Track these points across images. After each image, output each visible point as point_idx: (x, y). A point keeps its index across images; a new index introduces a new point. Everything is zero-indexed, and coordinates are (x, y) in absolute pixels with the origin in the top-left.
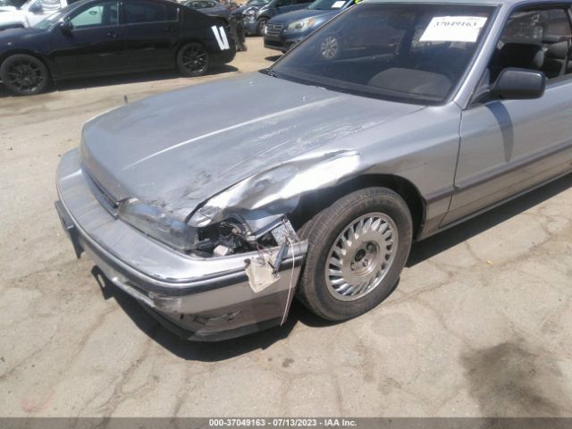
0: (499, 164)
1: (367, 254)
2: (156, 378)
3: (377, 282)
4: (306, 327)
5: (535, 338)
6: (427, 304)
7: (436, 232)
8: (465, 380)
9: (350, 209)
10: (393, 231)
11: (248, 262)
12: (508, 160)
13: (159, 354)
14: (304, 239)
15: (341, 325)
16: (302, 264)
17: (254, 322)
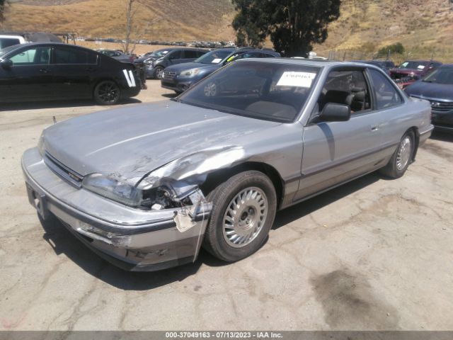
0: (327, 162)
1: (249, 215)
2: (104, 302)
3: (256, 235)
4: (208, 267)
5: (354, 268)
6: (287, 251)
7: (292, 204)
8: (313, 292)
9: (239, 183)
10: (265, 200)
11: (176, 213)
12: (332, 160)
13: (105, 288)
14: (210, 201)
15: (232, 265)
16: (208, 218)
17: (176, 258)
